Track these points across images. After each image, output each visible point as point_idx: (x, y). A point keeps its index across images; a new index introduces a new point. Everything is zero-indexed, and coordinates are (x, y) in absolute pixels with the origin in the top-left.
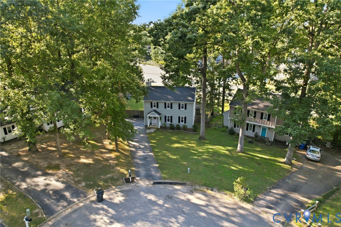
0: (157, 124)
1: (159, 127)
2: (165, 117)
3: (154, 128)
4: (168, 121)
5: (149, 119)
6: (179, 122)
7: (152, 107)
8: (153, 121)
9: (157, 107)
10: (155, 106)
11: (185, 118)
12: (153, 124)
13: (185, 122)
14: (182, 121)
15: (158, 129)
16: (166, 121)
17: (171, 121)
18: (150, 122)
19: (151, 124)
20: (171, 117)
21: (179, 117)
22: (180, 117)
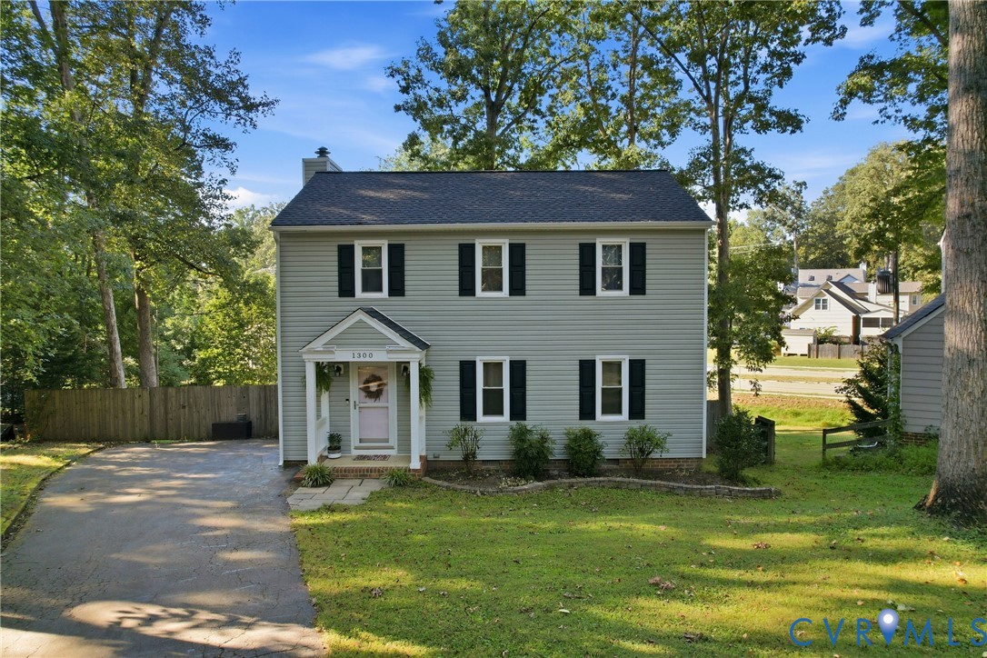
0: (394, 441)
1: (416, 464)
2: (467, 369)
3: (363, 475)
4: (493, 407)
5: (325, 397)
6: (587, 412)
7: (346, 289)
8: (354, 413)
9: (397, 289)
10: (372, 282)
11: (638, 368)
12: (355, 441)
13: (637, 411)
14: (612, 406)
15: (401, 482)
16: (468, 412)
17: (519, 412)
18: (326, 430)
19: (335, 443)
20: (519, 369)
21: (587, 368)
22: (593, 362)
